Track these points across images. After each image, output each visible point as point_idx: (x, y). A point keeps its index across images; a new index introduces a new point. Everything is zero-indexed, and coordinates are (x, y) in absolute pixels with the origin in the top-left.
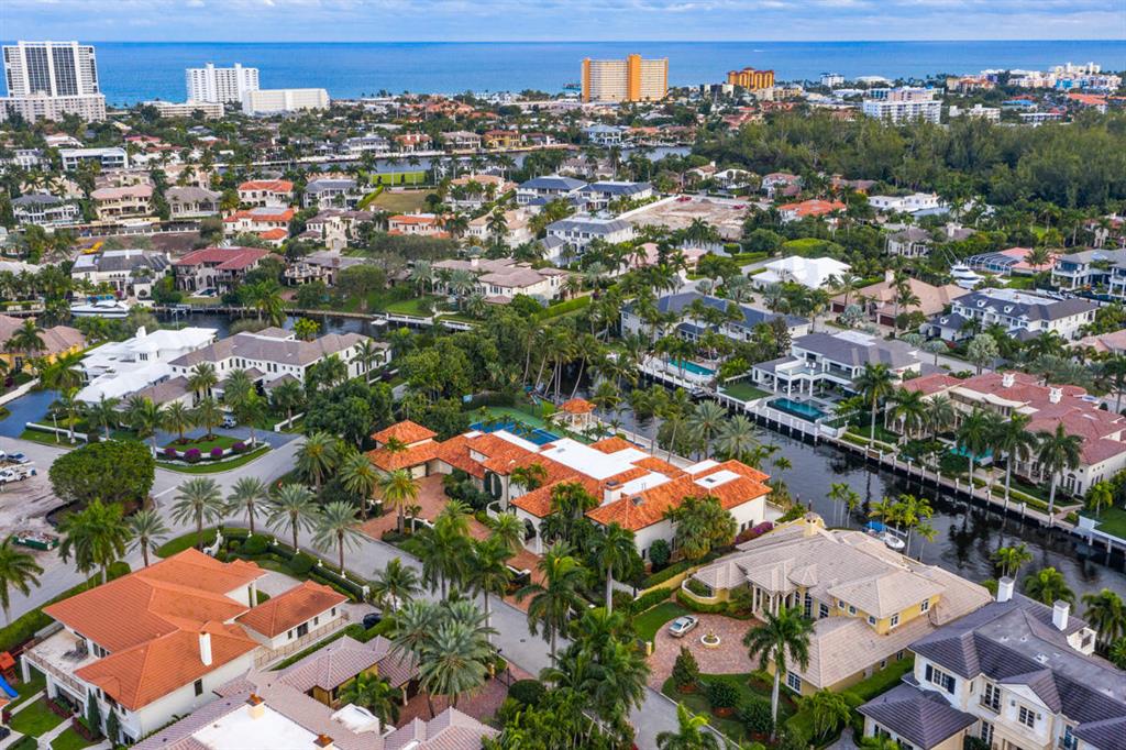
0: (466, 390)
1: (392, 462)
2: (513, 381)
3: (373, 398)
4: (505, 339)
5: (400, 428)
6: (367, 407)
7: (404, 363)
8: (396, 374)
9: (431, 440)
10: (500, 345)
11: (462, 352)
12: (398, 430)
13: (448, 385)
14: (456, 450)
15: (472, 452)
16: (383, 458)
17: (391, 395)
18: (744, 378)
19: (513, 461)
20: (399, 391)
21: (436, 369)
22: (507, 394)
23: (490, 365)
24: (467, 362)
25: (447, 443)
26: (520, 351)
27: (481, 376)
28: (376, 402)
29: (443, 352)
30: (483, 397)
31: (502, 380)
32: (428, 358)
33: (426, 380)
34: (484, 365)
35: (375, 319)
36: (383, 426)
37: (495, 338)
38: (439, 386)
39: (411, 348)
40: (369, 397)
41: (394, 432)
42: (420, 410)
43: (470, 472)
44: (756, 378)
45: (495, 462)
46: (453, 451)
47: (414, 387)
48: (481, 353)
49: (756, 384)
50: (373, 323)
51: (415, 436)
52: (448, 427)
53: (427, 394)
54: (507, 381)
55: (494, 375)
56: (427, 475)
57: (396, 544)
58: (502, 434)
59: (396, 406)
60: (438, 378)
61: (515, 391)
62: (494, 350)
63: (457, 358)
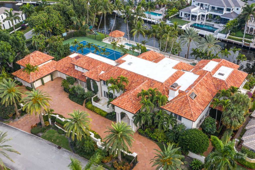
0: (63, 31)
1: (31, 77)
2: (84, 24)
3: (13, 41)
4: (76, 5)
5: (32, 56)
6: (10, 47)
7: (30, 20)
8: (27, 26)
9: (51, 60)
10: (75, 8)
11: (58, 12)
12: (31, 58)
13: (54, 29)
14: (66, 65)
15: (76, 67)
16: (25, 75)
17: (24, 38)
18: (176, 16)
19: (102, 72)
20: (28, 35)
21: (47, 22)
22: (82, 31)
23: (73, 18)
24: (61, 17)
25: (60, 61)
26: (84, 10)
27: (69, 23)
28: (15, 43)
29: (49, 13)
30: (71, 33)
31: (79, 24)
32: (42, 16)
33: (43, 27)
34: (69, 18)
35: (17, 3)
36: (23, 55)
37: (72, 5)
38: (50, 30)
39: (33, 12)
40: (10, 41)
41: (29, 59)
42: (42, 43)
43: (77, 77)
44: (181, 15)
45: (92, 73)
46: (64, 66)
47: (37, 31)
48: (67, 12)
49: (182, 18)
50: (17, 4)
51: (42, 60)
52: (59, 52)
53: (44, 34)
54: (82, 25)
55: (75, 22)
56: (52, 80)
57: (41, 134)
58: (91, 55)
59: (29, 42)
60: (49, 25)
61: (86, 29)
62: (73, 11)
63: (56, 15)
